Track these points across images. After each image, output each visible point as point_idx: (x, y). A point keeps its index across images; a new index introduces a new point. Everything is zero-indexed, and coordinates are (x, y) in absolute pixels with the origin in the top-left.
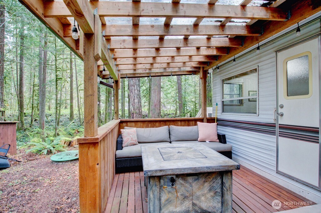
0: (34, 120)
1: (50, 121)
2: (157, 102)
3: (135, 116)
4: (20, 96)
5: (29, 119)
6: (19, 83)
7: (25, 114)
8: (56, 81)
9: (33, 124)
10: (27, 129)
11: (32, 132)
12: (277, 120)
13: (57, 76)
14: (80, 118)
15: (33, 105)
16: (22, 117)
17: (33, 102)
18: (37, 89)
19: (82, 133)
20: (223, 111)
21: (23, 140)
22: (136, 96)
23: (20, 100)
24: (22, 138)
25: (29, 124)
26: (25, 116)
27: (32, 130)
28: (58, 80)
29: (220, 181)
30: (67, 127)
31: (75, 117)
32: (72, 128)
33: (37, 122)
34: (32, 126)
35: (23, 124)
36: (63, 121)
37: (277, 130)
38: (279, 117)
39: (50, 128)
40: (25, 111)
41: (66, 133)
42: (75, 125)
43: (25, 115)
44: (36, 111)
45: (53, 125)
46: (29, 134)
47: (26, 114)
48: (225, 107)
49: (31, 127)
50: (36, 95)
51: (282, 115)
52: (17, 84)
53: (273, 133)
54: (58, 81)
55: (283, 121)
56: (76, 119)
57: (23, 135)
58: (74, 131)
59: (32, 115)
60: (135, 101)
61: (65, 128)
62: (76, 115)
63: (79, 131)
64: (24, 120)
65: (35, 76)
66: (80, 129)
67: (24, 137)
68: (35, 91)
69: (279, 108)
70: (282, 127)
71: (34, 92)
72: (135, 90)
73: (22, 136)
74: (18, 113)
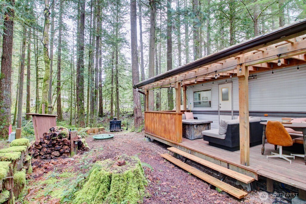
3: (138, 111)
12: (219, 109)
20: (194, 107)
22: (138, 98)
29: (207, 127)
30: (25, 126)
37: (219, 113)
38: (220, 108)
48: (195, 105)
51: (221, 107)
53: (218, 114)
54: (38, 81)
55: (221, 109)
60: (138, 101)
69: (220, 105)
70: (221, 112)
72: (138, 94)
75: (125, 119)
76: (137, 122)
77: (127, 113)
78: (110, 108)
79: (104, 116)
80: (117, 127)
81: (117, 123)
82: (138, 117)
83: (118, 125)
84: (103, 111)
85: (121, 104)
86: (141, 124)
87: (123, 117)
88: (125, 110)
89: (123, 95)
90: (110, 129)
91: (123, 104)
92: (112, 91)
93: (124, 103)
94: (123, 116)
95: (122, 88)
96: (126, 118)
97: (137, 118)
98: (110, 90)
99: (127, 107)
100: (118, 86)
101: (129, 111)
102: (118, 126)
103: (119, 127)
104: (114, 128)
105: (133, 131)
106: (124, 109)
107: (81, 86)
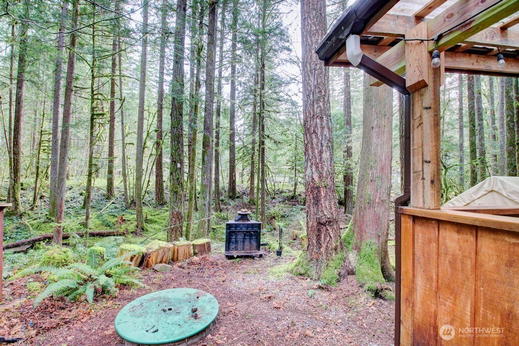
0: (39, 197)
1: (70, 200)
2: (385, 159)
3: (323, 194)
4: (14, 150)
5: (30, 196)
6: (13, 127)
7: (22, 185)
8: (92, 119)
9: (37, 204)
10: (25, 213)
11: (36, 219)
13: (93, 109)
14: (125, 194)
15: (38, 168)
16: (16, 191)
17: (38, 163)
18: (47, 139)
19: (129, 222)
21: (18, 236)
23: (14, 159)
24: (15, 231)
25: (29, 203)
26: (22, 189)
27: (35, 216)
28: (95, 117)
30: (101, 211)
31: (116, 192)
32: (111, 214)
33: (45, 201)
34: (35, 208)
35: (18, 204)
36: (94, 200)
39: (69, 212)
40: (22, 180)
41: (101, 222)
42: (116, 208)
43: (23, 187)
44: (44, 179)
45: (75, 207)
46: (28, 224)
47: (25, 186)
49: (32, 209)
50: (44, 150)
52: (10, 128)
54: (95, 120)
56: (118, 196)
57: (18, 225)
58: (116, 219)
59: (35, 188)
61: (99, 213)
62: (117, 190)
63: (125, 220)
64: (19, 196)
65: (44, 114)
66: (126, 216)
67: (19, 230)
68: (44, 142)
71: (42, 145)
73: (14, 229)
74: (9, 183)
75: (277, 204)
76: (319, 239)
77: (281, 192)
78: (249, 182)
79: (238, 197)
80: (247, 243)
81: (250, 229)
82: (324, 221)
83: (251, 235)
84: (237, 188)
85: (270, 175)
86: (336, 249)
87: (274, 201)
88: (277, 188)
89: (275, 157)
90: (228, 248)
91: (274, 175)
92: (253, 148)
93: (277, 173)
94: (274, 198)
95: (273, 141)
96: (280, 202)
97: (320, 223)
98: (250, 146)
99: (282, 182)
100: (263, 136)
101: (285, 189)
102: (250, 239)
103: (254, 244)
104: (240, 246)
105: (303, 271)
106: (276, 184)
107: (175, 130)
